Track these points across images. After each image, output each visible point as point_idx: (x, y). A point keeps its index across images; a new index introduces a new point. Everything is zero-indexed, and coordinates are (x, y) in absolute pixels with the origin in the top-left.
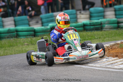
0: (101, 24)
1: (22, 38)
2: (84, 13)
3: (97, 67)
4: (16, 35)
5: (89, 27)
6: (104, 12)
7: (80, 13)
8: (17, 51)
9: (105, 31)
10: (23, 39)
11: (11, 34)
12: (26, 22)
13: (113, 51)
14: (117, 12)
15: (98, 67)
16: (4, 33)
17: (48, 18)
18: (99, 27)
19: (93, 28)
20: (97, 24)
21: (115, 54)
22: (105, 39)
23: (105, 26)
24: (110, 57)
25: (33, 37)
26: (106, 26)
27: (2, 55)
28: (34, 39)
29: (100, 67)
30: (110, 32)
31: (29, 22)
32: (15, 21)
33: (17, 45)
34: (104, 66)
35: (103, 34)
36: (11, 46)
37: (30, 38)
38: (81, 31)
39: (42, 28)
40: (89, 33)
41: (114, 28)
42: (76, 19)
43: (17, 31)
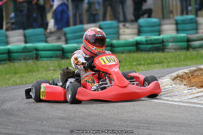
0: (163, 42)
2: (130, 27)
3: (175, 101)
4: (35, 56)
5: (145, 46)
6: (160, 25)
7: (124, 25)
9: (168, 52)
10: (46, 62)
11: (28, 53)
12: (43, 37)
13: (195, 80)
14: (180, 27)
15: (178, 101)
16: (17, 52)
17: (75, 32)
18: (160, 47)
19: (150, 48)
20: (157, 42)
21: (199, 84)
23: (168, 45)
24: (194, 88)
25: (60, 60)
26: (171, 45)
27: (20, 84)
28: (63, 61)
29: (180, 102)
30: (176, 54)
31: (46, 37)
32: (25, 36)
33: (38, 71)
34: (186, 101)
35: (167, 57)
36: (29, 72)
37: (57, 61)
38: (133, 52)
39: (74, 47)
40: (145, 55)
41: (181, 49)
42: (118, 35)
43: (37, 50)
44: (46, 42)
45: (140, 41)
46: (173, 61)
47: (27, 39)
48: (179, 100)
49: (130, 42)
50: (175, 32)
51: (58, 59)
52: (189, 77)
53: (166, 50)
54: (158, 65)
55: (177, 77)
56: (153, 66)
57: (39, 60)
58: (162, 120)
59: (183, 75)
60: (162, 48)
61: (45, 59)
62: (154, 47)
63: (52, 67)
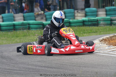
0: (97, 21)
1: (33, 30)
2: (81, 12)
4: (28, 27)
5: (87, 23)
6: (97, 12)
7: (78, 12)
8: (30, 40)
9: (100, 26)
11: (24, 26)
12: (33, 18)
13: (112, 41)
14: (108, 13)
16: (18, 25)
18: (96, 23)
19: (91, 24)
20: (94, 21)
21: (114, 44)
22: (101, 33)
23: (100, 23)
24: (111, 46)
25: (42, 30)
27: (19, 43)
30: (104, 27)
31: (35, 18)
33: (30, 36)
35: (99, 29)
36: (25, 36)
37: (40, 30)
38: (81, 26)
40: (88, 28)
41: (107, 25)
42: (74, 17)
43: (29, 24)
44: (35, 20)
45: (85, 20)
46: (102, 31)
47: (25, 18)
48: (103, 52)
49: (80, 20)
50: (105, 15)
51: (40, 29)
52: (109, 40)
53: (99, 25)
54: (94, 33)
55: (102, 40)
56: (91, 34)
57: (30, 30)
58: (93, 63)
59: (106, 39)
60: (97, 24)
61: (33, 29)
62: (93, 24)
63: (37, 33)
